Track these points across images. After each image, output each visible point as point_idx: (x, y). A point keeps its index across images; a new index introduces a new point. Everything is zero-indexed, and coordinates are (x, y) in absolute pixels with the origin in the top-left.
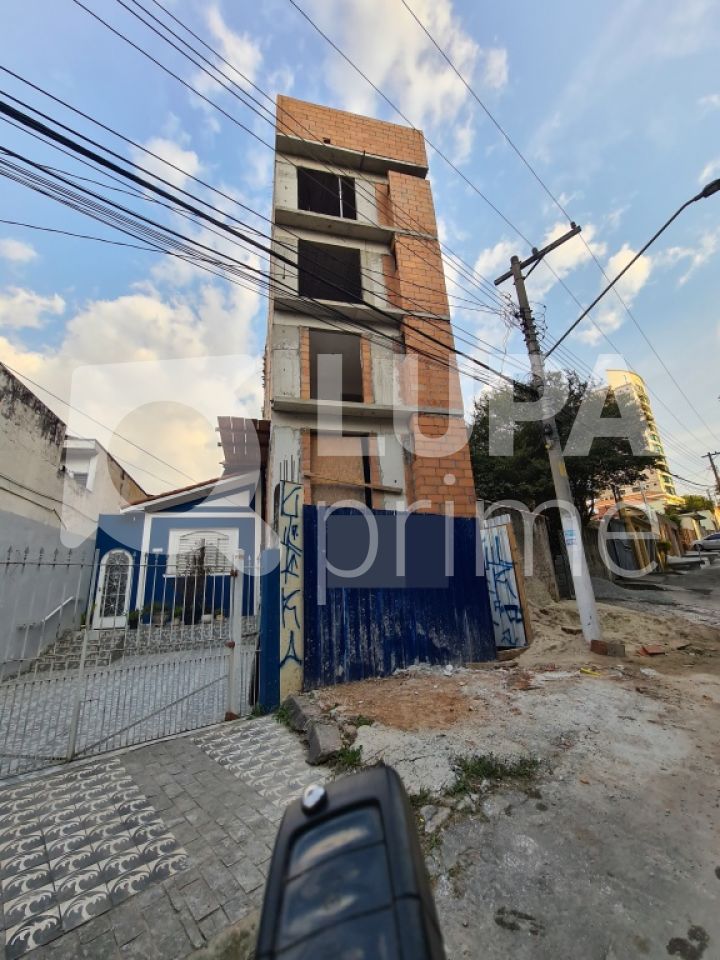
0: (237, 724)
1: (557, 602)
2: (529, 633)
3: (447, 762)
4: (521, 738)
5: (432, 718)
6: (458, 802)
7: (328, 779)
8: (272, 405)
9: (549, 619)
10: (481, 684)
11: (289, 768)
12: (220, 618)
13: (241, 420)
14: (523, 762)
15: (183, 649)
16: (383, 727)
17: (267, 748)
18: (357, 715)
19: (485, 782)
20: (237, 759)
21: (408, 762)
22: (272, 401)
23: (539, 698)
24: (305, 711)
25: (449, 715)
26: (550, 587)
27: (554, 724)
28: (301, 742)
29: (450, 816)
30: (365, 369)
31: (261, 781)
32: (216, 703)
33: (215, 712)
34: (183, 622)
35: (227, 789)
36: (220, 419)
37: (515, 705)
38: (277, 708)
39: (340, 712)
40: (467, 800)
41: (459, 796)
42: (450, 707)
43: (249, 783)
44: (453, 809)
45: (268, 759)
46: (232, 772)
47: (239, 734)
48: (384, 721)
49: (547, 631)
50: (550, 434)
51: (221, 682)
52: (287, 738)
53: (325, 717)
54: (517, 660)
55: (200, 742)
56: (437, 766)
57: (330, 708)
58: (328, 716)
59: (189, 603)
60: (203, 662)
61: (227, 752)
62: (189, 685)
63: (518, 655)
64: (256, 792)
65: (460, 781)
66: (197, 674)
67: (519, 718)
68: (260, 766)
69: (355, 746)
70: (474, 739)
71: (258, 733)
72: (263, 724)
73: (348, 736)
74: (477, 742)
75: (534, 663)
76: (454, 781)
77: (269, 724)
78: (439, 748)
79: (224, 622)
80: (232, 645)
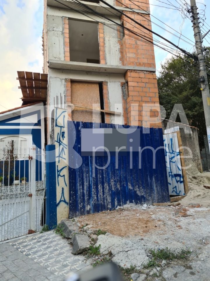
0: (34, 236)
1: (201, 173)
2: (186, 188)
3: (144, 252)
4: (182, 240)
5: (137, 231)
6: (150, 271)
7: (83, 261)
8: (48, 65)
9: (197, 181)
10: (162, 213)
11: (62, 256)
12: (24, 182)
13: (31, 73)
14: (183, 252)
15: (4, 199)
16: (111, 235)
17: (51, 247)
18: (98, 229)
19: (164, 262)
20: (35, 253)
21: (124, 252)
22: (48, 62)
23: (192, 221)
24: (70, 228)
25: (145, 229)
26: (198, 165)
27: (199, 233)
28: (68, 243)
29: (146, 278)
30: (101, 44)
31: (48, 263)
32: (23, 225)
33: (23, 230)
34: (3, 184)
35: (30, 268)
36: (19, 72)
37: (179, 224)
38: (55, 227)
39: (88, 228)
40: (155, 270)
41: (150, 269)
42: (146, 225)
43: (42, 264)
44: (147, 275)
45: (51, 252)
46: (32, 259)
47: (36, 240)
48: (112, 232)
49: (196, 187)
50: (203, 82)
51: (25, 215)
52: (61, 241)
53: (81, 231)
54: (180, 202)
55: (16, 245)
56: (139, 254)
57: (83, 226)
58: (82, 230)
59: (6, 174)
60: (15, 205)
61: (30, 250)
62: (8, 217)
63: (180, 199)
64: (46, 269)
65: (151, 261)
66: (12, 211)
67: (181, 230)
68: (47, 256)
69: (97, 245)
70: (158, 241)
71: (46, 239)
72: (49, 235)
73: (93, 240)
74: (159, 242)
75: (189, 203)
76: (148, 262)
77: (51, 234)
78: (141, 245)
79: (26, 184)
80: (31, 196)
